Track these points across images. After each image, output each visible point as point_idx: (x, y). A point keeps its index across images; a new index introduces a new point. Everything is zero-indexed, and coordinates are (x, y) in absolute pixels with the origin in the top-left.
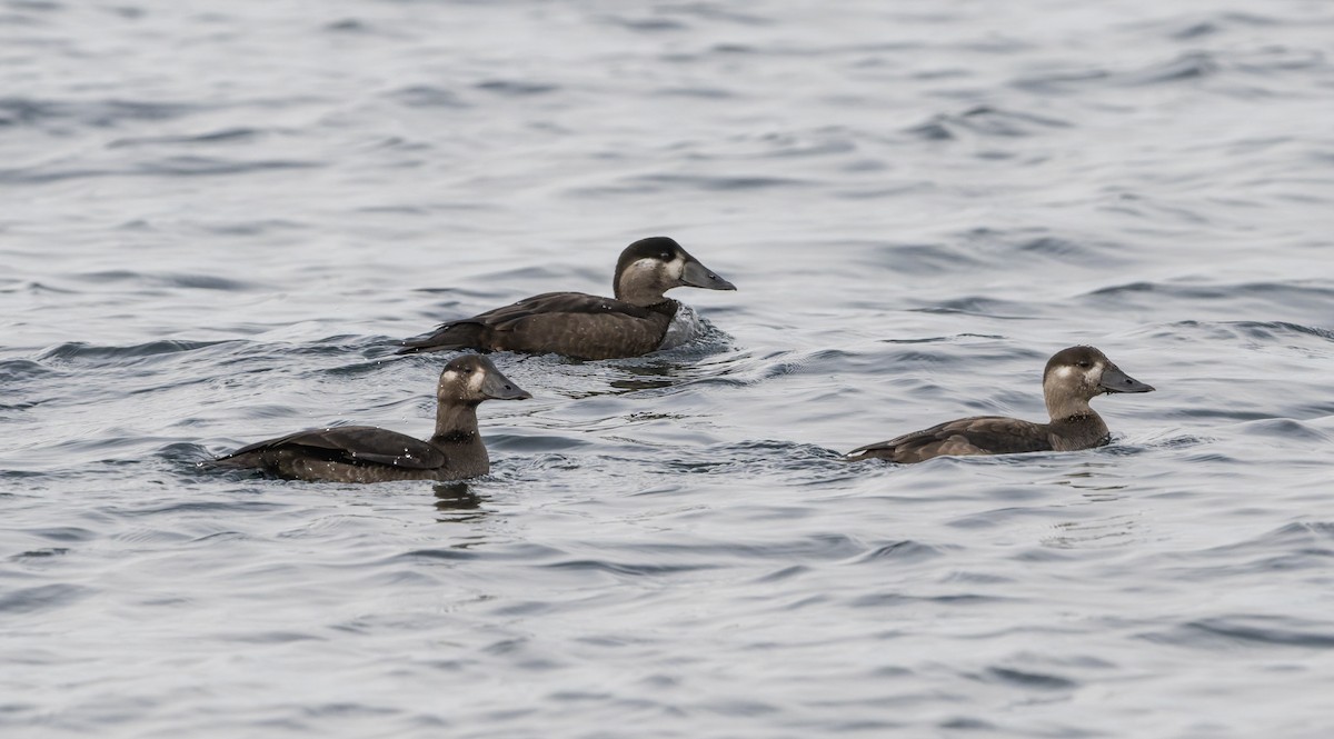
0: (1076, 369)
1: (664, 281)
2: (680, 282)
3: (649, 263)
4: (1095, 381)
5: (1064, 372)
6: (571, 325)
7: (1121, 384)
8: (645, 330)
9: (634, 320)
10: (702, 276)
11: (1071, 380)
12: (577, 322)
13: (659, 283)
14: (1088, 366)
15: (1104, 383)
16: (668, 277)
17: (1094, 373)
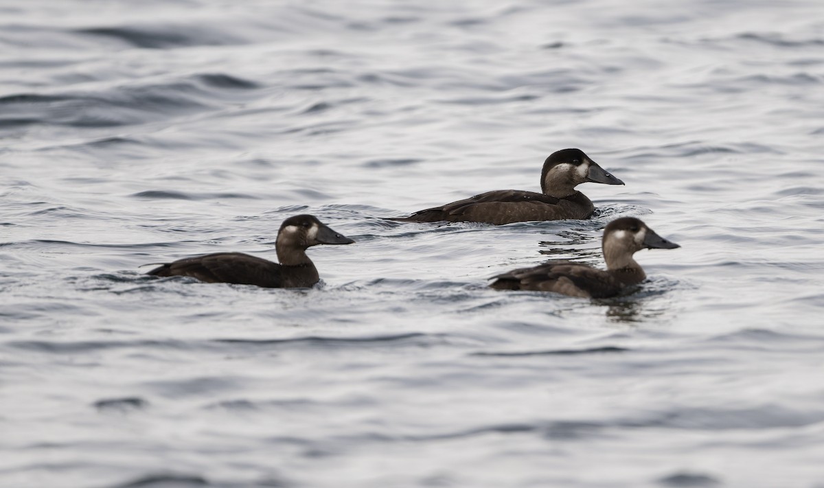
0: (629, 233)
1: (576, 178)
2: (586, 179)
3: (565, 167)
4: (641, 240)
5: (620, 234)
6: (502, 209)
7: (658, 243)
8: (553, 212)
9: (546, 206)
10: (601, 175)
11: (625, 240)
12: (506, 207)
13: (572, 180)
14: (636, 230)
15: (646, 242)
16: (578, 176)
17: (640, 235)
